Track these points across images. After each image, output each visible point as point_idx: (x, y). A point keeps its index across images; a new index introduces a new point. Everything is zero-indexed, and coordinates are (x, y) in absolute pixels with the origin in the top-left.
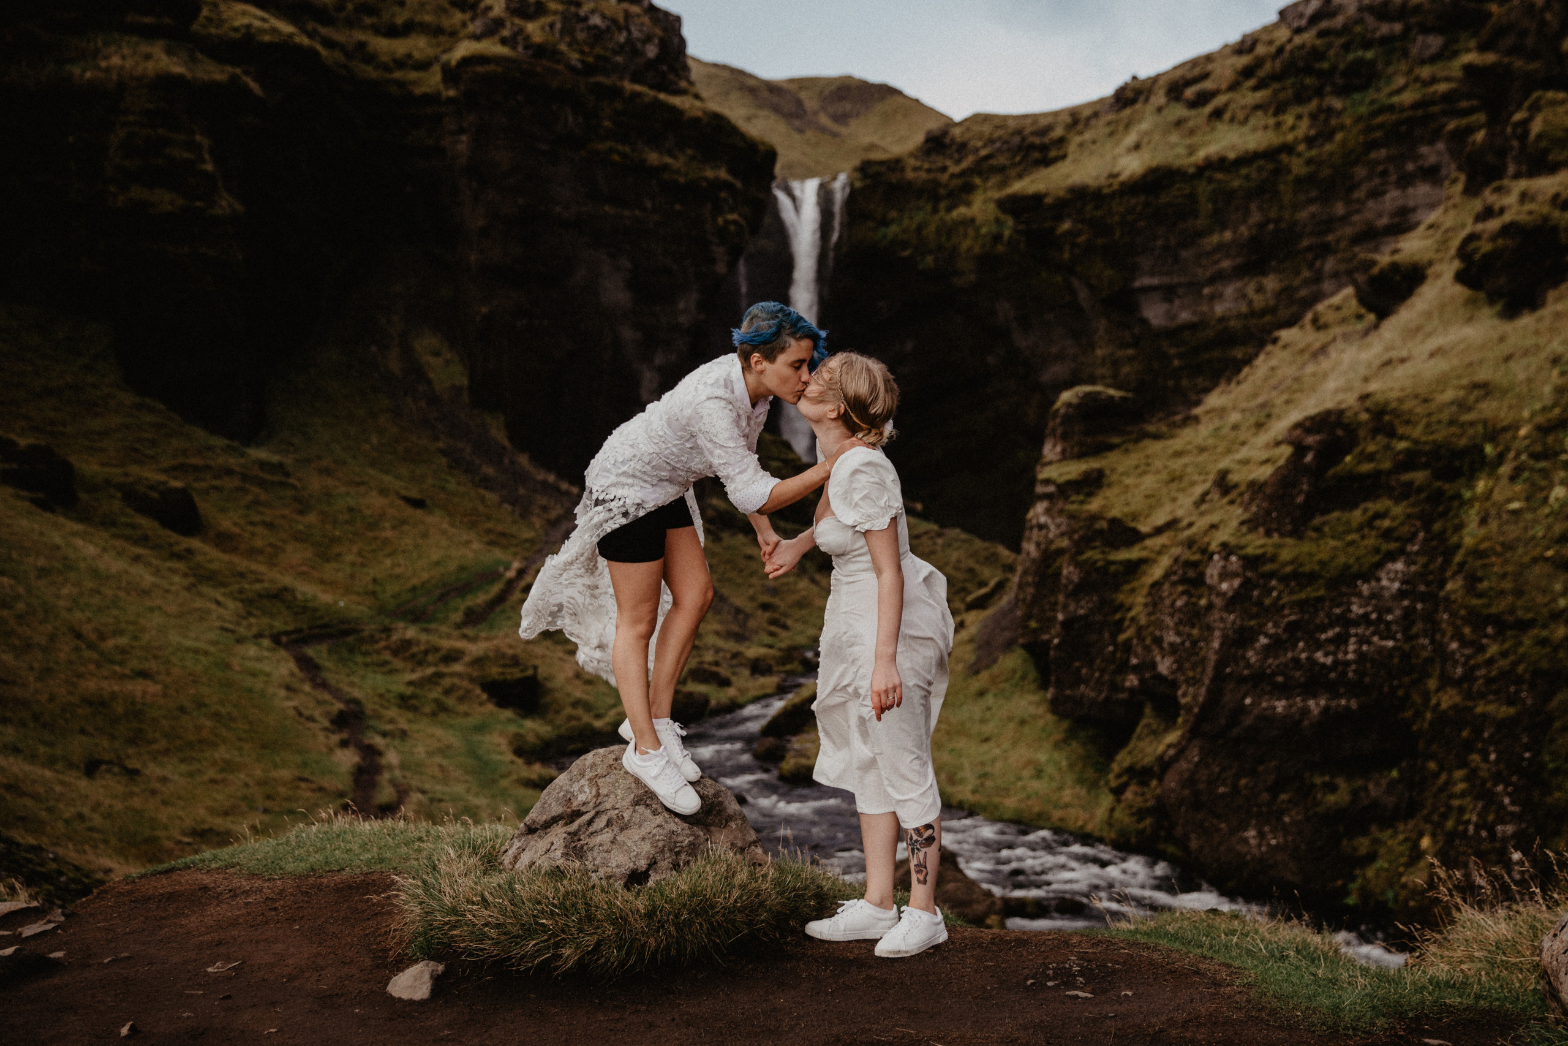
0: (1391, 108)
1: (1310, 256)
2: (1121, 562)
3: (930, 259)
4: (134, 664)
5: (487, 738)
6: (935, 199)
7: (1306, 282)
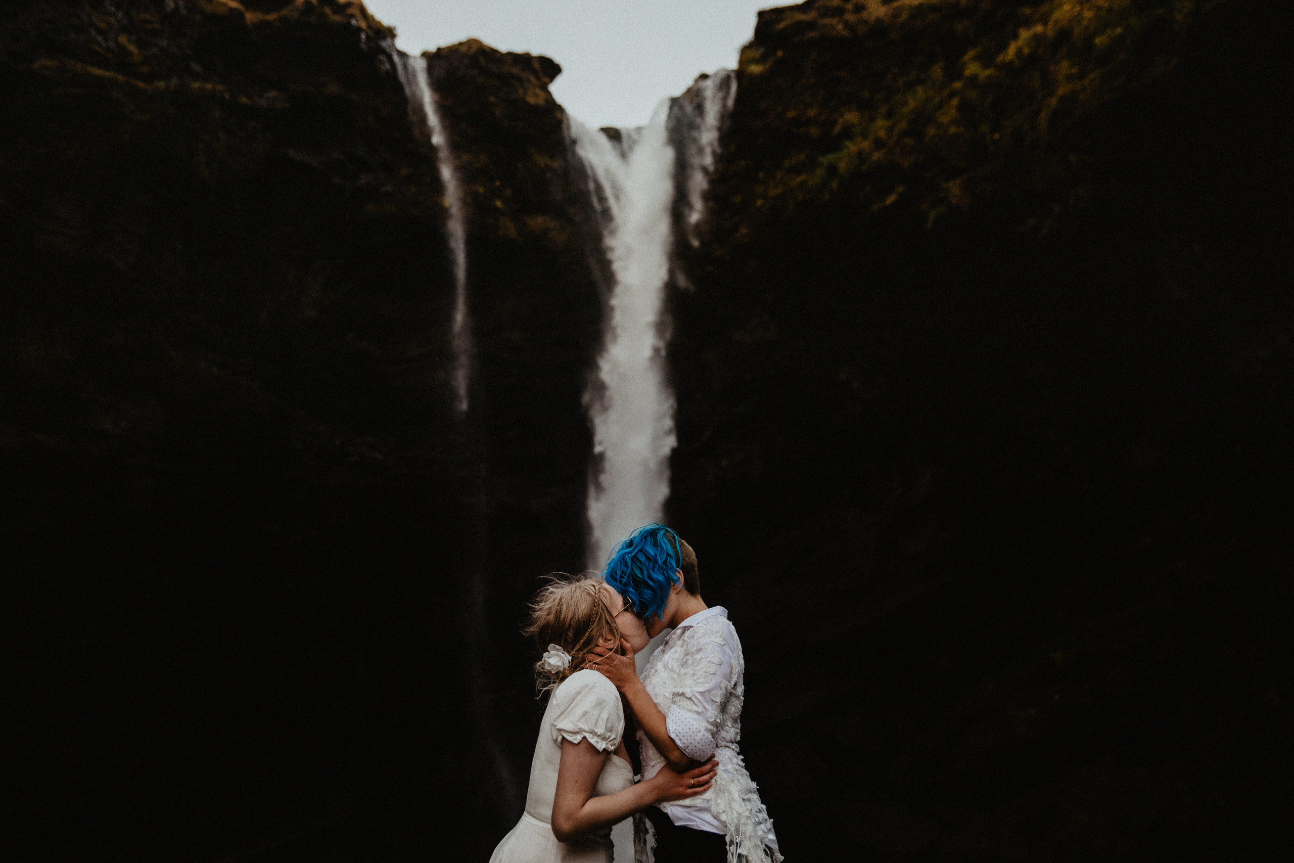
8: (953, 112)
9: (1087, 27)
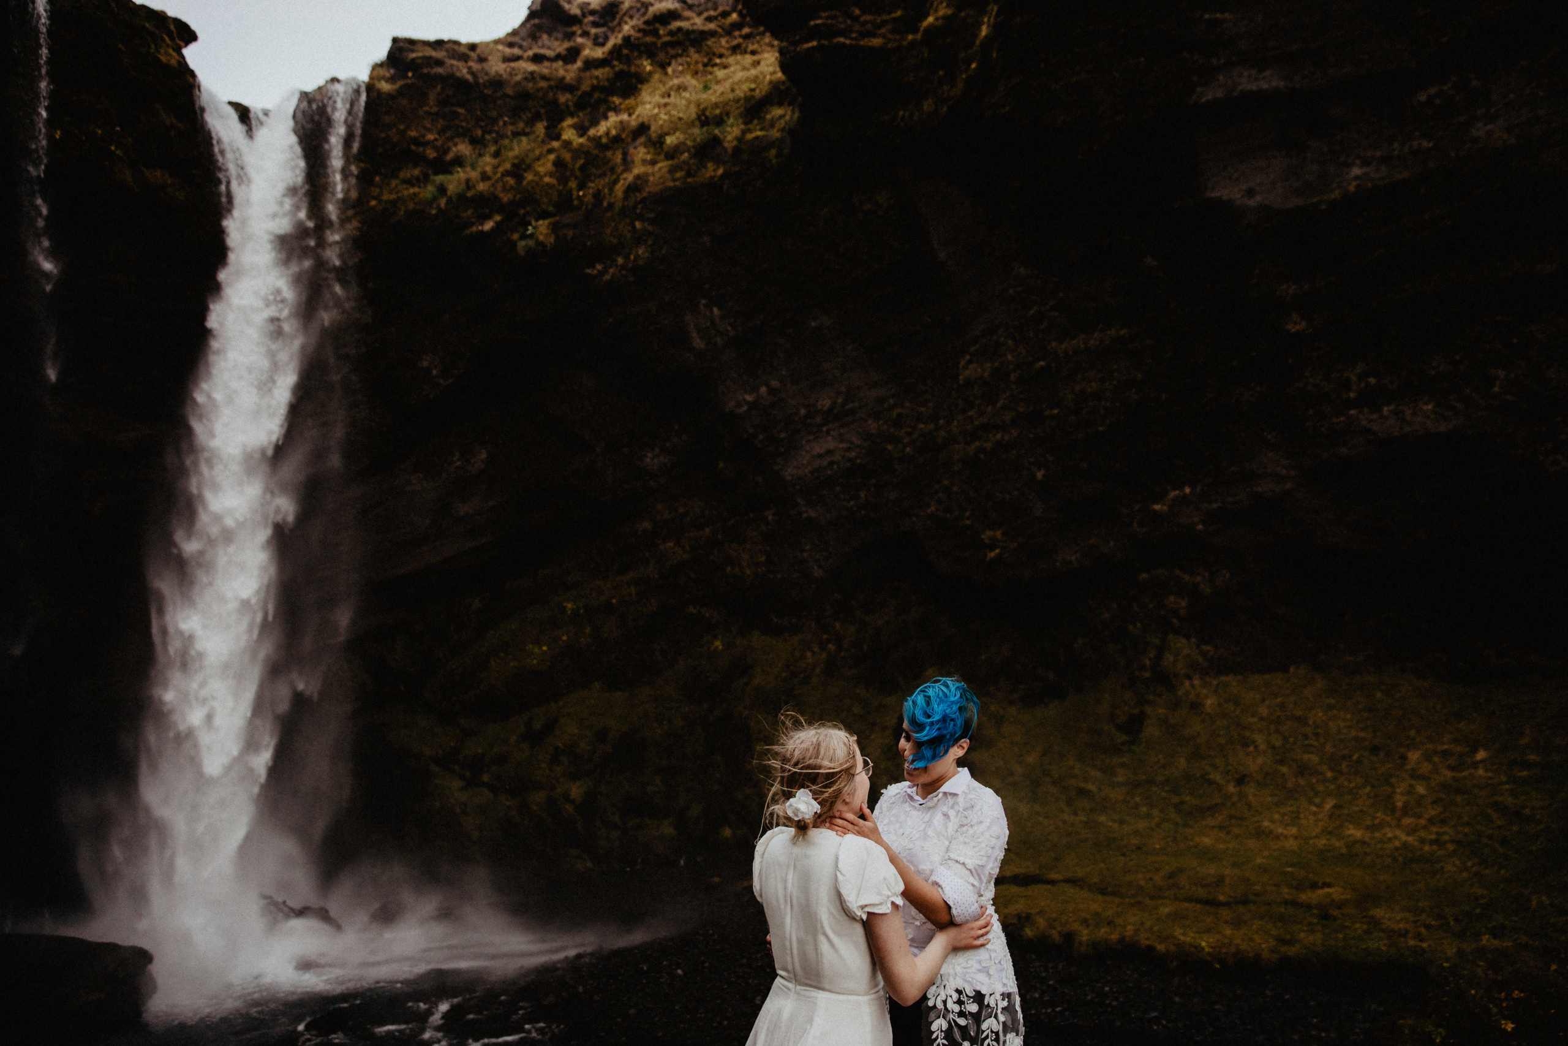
8: (549, 166)
9: (662, 126)
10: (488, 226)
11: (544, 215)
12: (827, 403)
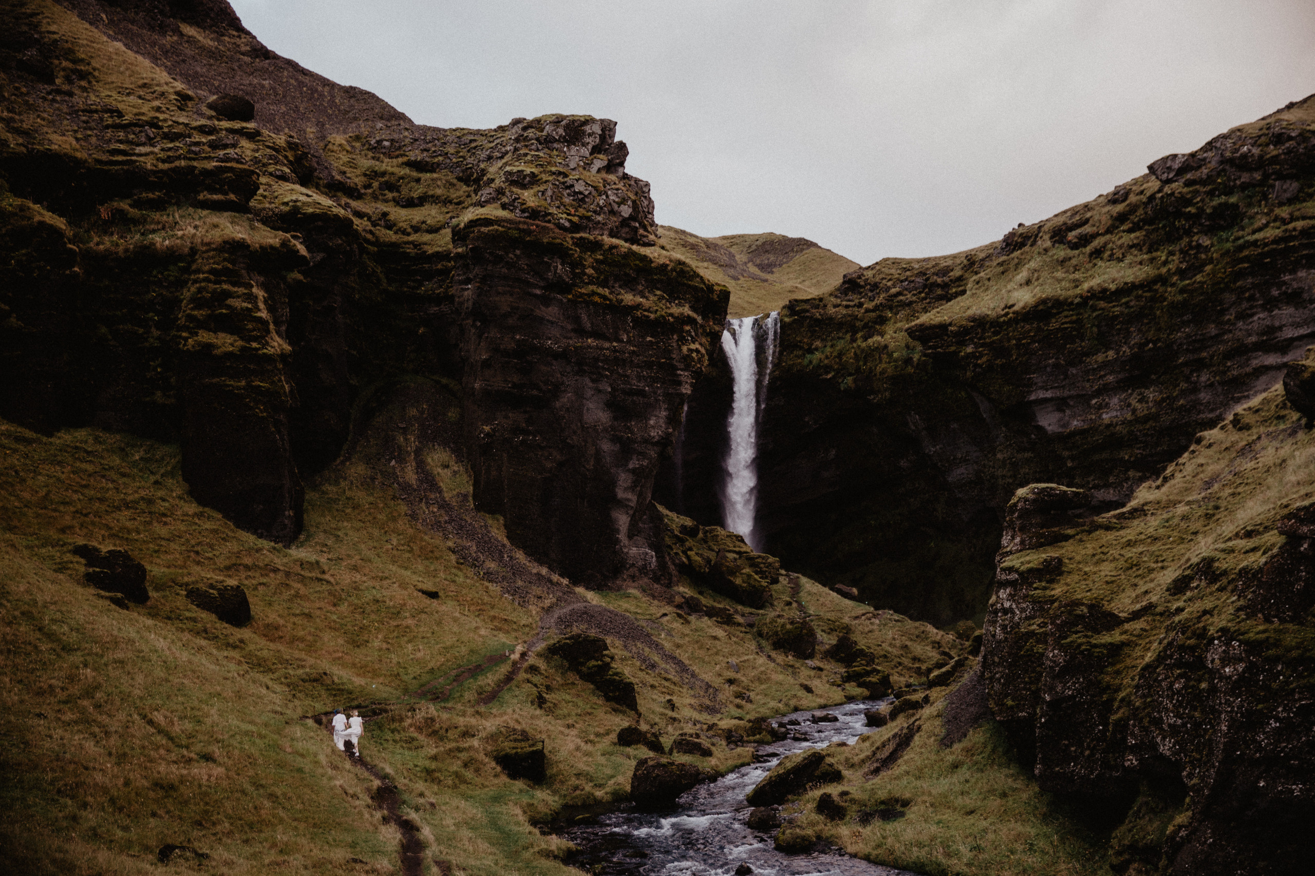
0: (1255, 243)
1: (1187, 371)
2: (1104, 645)
3: (850, 379)
4: (198, 747)
5: (503, 809)
6: (854, 330)
7: (1183, 393)
8: (852, 355)
9: (893, 349)
10: (829, 376)
11: (850, 375)
12: (960, 456)
